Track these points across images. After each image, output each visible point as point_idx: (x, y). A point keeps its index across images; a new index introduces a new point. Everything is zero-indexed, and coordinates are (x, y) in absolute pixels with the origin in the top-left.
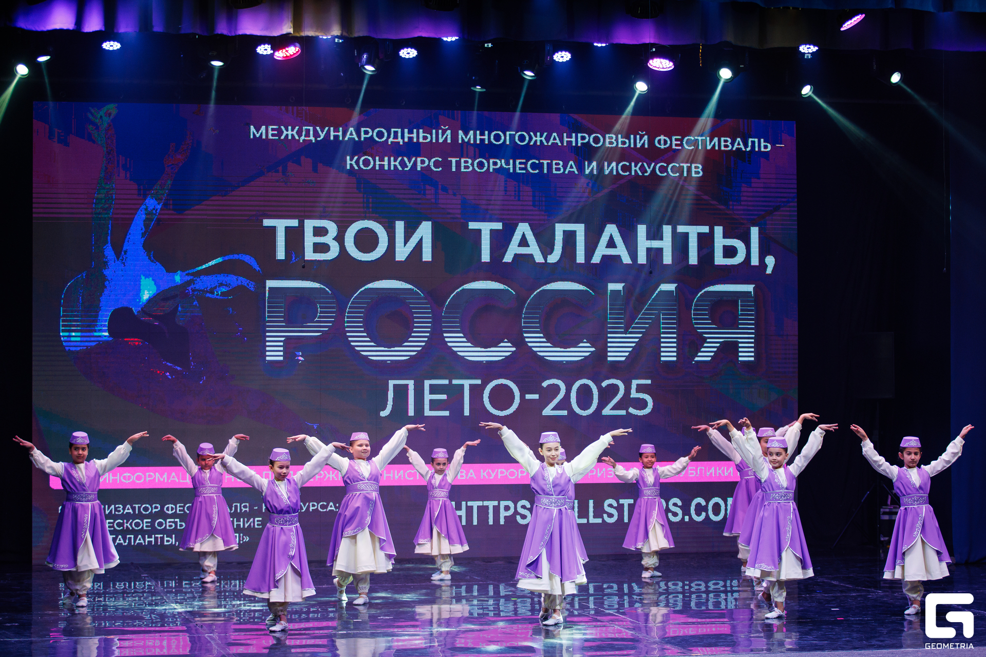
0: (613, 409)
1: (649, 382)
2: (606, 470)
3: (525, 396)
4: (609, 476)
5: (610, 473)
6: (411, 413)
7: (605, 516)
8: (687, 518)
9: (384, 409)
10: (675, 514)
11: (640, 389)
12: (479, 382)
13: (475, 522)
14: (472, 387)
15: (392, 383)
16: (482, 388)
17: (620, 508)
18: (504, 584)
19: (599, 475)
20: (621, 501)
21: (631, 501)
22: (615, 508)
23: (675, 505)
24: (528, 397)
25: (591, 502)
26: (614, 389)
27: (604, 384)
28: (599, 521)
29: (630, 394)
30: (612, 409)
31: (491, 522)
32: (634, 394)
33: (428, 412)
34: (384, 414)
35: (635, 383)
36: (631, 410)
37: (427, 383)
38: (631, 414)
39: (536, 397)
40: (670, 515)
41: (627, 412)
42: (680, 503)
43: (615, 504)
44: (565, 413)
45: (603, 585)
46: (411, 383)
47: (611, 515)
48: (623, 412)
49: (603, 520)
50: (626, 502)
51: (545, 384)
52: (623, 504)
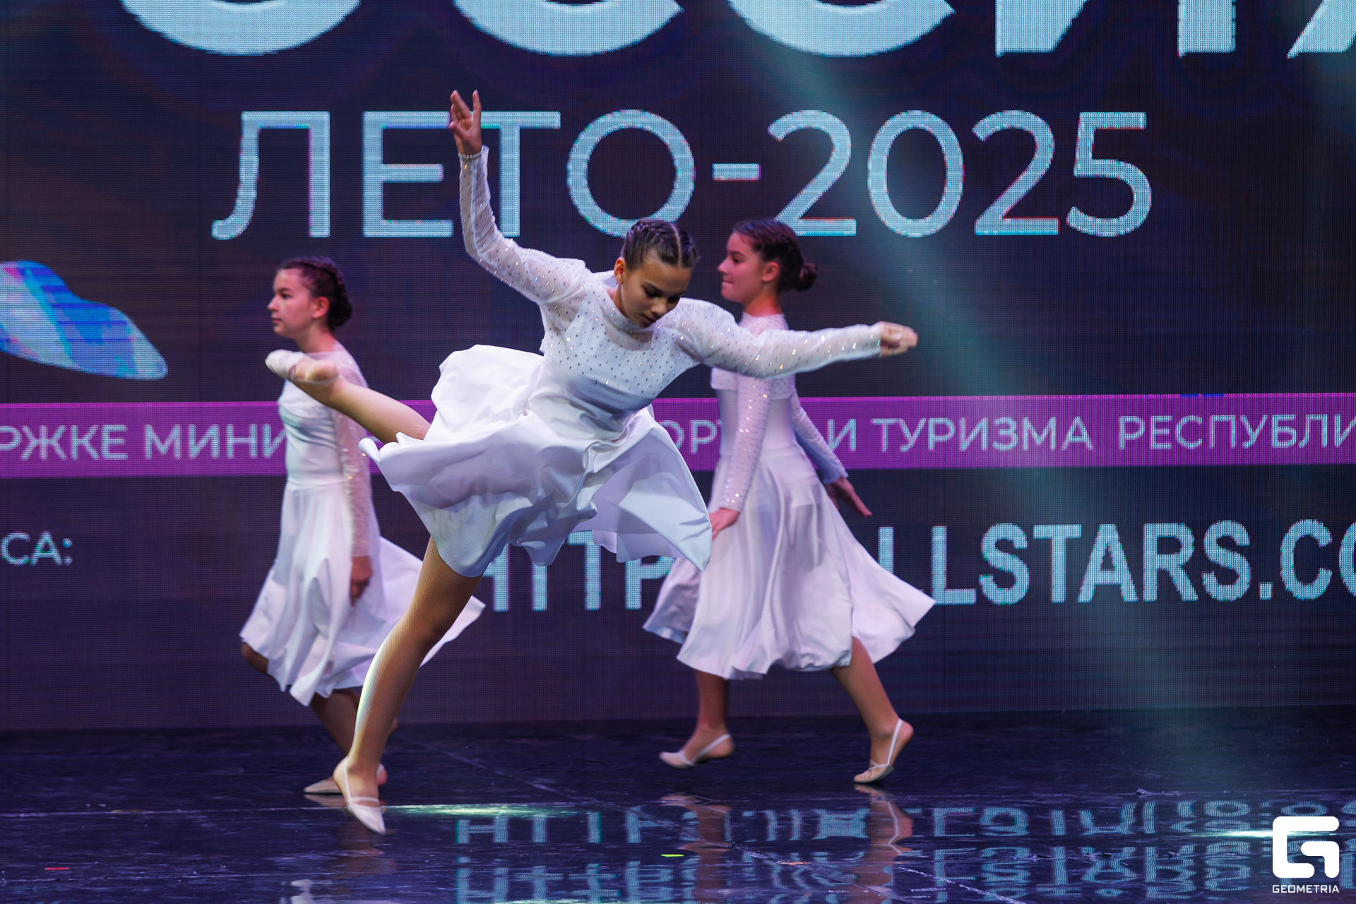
0: (1016, 212)
1: (1138, 120)
2: (990, 424)
3: (711, 170)
4: (997, 445)
5: (1003, 432)
6: (320, 226)
7: (987, 582)
8: (1266, 591)
9: (226, 210)
10: (1227, 576)
11: (1107, 144)
12: (553, 119)
13: (540, 602)
14: (529, 137)
15: (254, 121)
16: (564, 139)
17: (1037, 555)
18: (636, 809)
19: (964, 446)
20: (1040, 531)
21: (1075, 531)
22: (1020, 554)
23: (1226, 542)
24: (724, 171)
25: (939, 535)
26: (1021, 145)
27: (986, 127)
28: (966, 597)
29: (1072, 161)
30: (1014, 213)
31: (593, 601)
32: (1086, 165)
33: (376, 226)
34: (227, 229)
35: (1090, 123)
36: (1079, 220)
37: (376, 122)
38: (1074, 231)
39: (749, 171)
40: (1209, 580)
41: (1063, 225)
42: (1241, 535)
43: (1020, 541)
44: (847, 227)
45: (977, 817)
46: (318, 123)
47: (1005, 580)
48: (1047, 227)
49: (980, 596)
50: (1059, 535)
51: (781, 128)
52: (1047, 543)
